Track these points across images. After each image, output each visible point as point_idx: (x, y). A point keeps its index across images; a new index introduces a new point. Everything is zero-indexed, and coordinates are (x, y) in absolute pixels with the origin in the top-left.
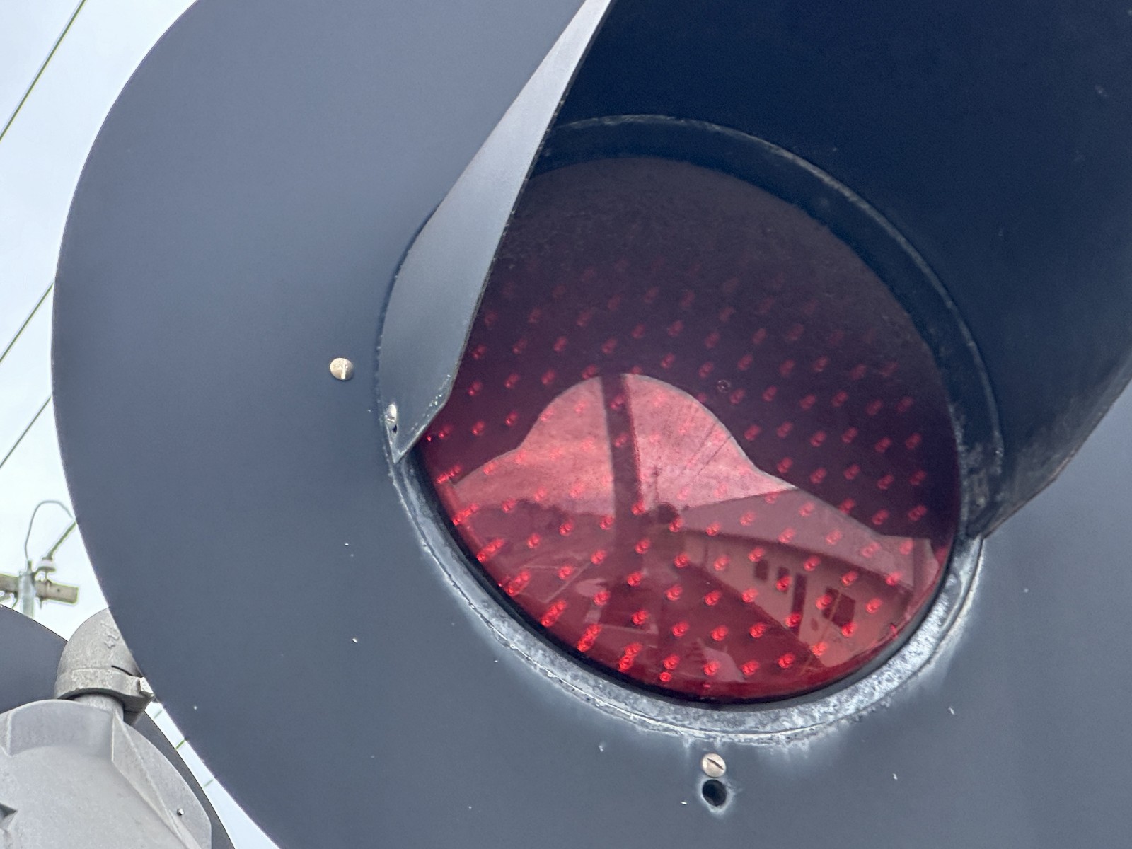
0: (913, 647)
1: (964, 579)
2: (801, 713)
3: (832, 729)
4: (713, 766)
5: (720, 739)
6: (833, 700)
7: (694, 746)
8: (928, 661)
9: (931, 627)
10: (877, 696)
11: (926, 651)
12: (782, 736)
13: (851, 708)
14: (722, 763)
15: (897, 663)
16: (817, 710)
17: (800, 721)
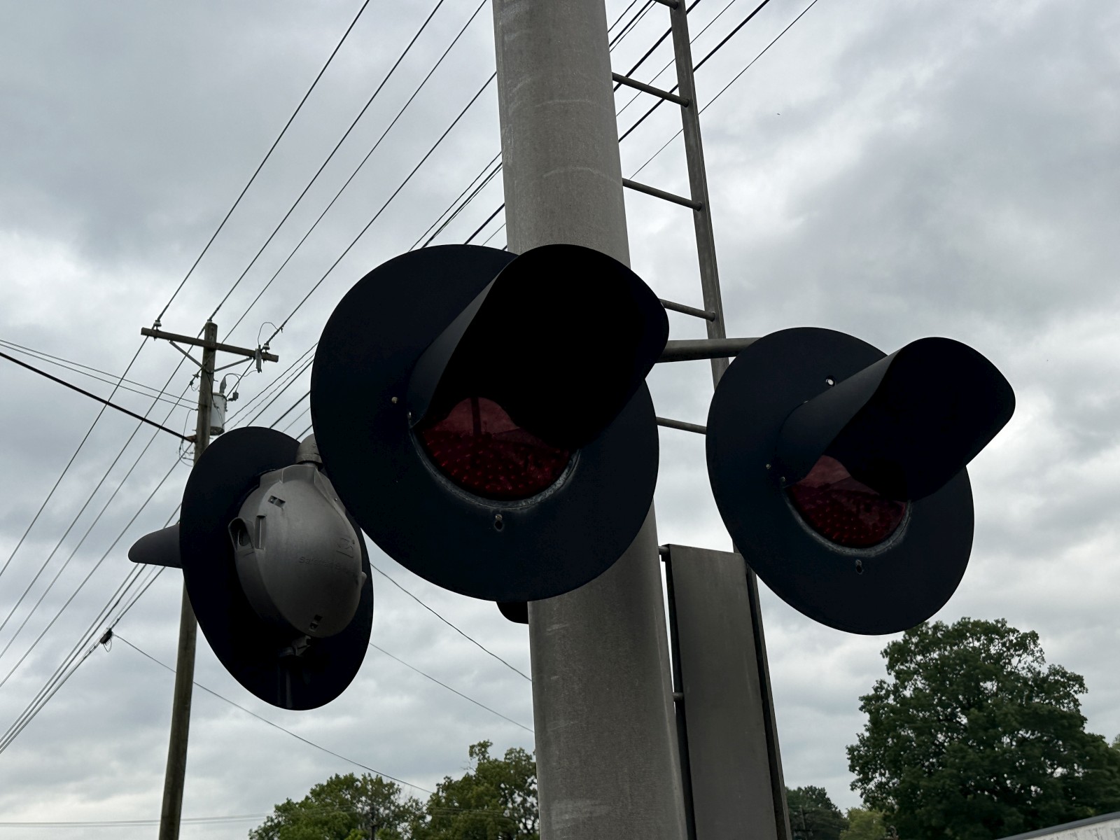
0: (558, 482)
1: (574, 461)
2: (525, 502)
3: (533, 506)
4: (498, 517)
5: (501, 509)
6: (534, 498)
7: (493, 511)
8: (562, 486)
9: (564, 476)
10: (547, 496)
11: (562, 482)
12: (518, 508)
13: (539, 500)
14: (501, 516)
15: (554, 487)
16: (529, 501)
17: (524, 504)
